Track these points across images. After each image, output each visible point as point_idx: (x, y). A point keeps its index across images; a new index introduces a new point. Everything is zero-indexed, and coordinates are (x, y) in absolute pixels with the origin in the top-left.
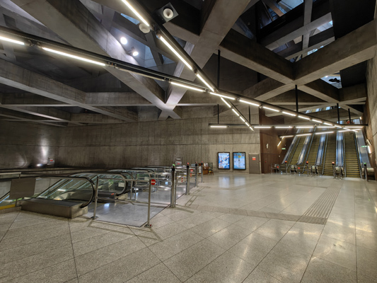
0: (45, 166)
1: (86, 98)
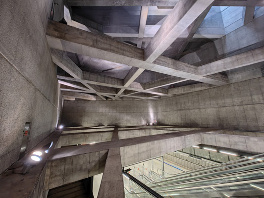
0: (153, 125)
1: (199, 71)
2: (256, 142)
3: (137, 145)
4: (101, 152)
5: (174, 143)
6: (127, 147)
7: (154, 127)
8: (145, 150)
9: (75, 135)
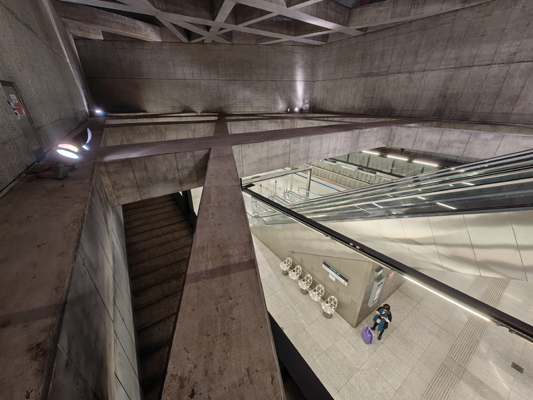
2: (487, 140)
3: (265, 144)
4: (197, 153)
5: (336, 143)
6: (245, 147)
7: (301, 115)
8: (280, 152)
9: (135, 127)
